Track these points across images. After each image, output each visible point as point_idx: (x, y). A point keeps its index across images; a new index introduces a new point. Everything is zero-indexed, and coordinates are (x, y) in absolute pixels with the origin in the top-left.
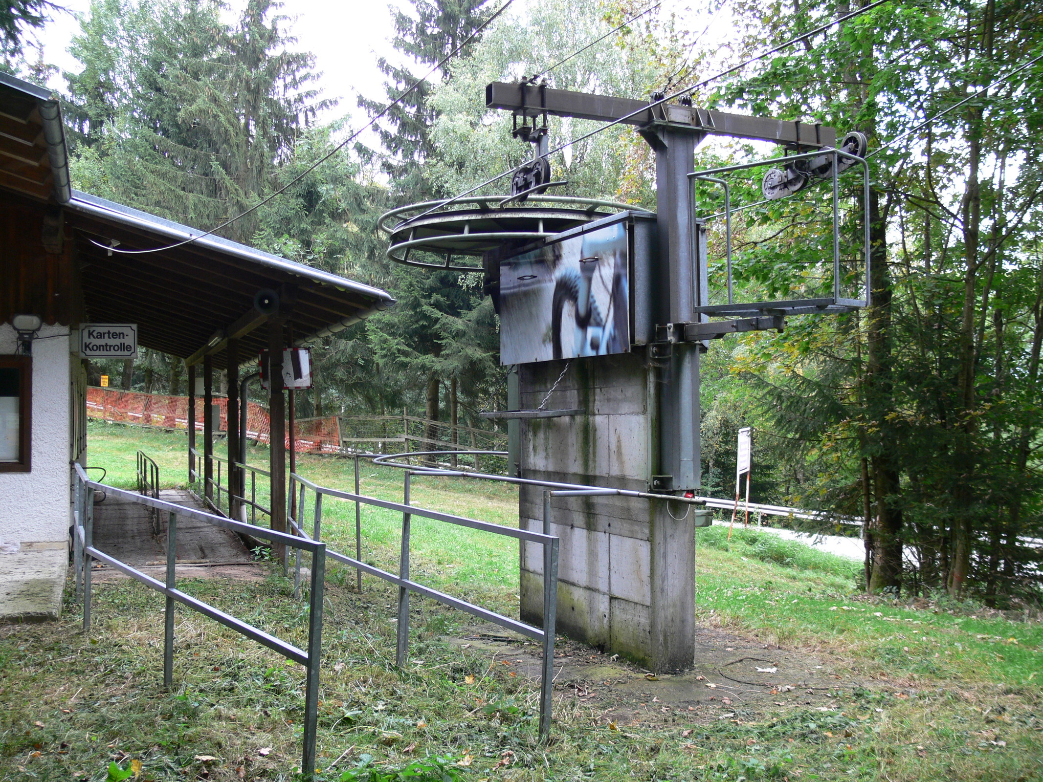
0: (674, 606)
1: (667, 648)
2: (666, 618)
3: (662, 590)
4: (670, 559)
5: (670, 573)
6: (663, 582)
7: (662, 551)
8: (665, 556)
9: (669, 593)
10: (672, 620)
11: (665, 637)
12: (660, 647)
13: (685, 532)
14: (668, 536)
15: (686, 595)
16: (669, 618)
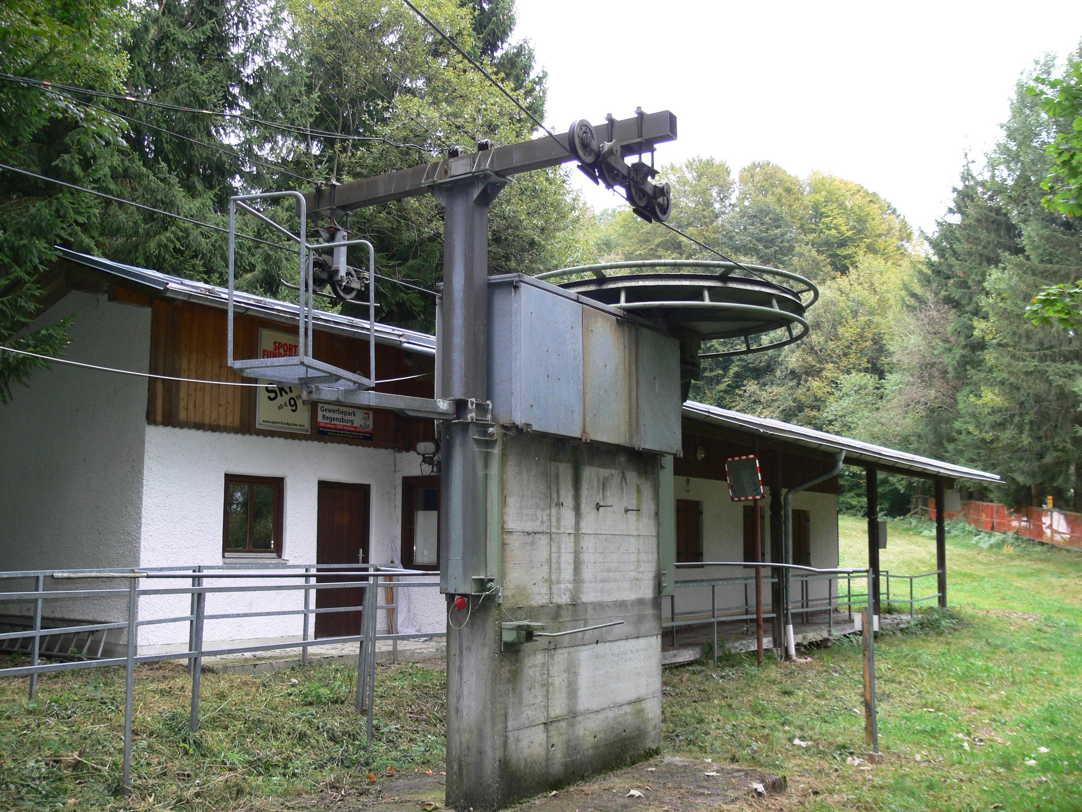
0: (471, 731)
1: (462, 780)
2: (461, 743)
3: (457, 710)
4: (466, 675)
5: (465, 693)
6: (458, 701)
7: (457, 664)
8: (460, 671)
9: (465, 715)
10: (468, 749)
11: (460, 765)
12: (455, 777)
13: (484, 645)
14: (464, 648)
15: (485, 721)
16: (465, 745)
